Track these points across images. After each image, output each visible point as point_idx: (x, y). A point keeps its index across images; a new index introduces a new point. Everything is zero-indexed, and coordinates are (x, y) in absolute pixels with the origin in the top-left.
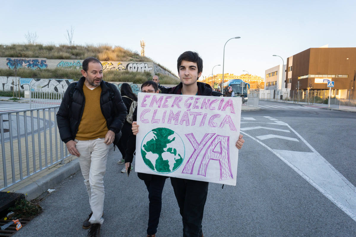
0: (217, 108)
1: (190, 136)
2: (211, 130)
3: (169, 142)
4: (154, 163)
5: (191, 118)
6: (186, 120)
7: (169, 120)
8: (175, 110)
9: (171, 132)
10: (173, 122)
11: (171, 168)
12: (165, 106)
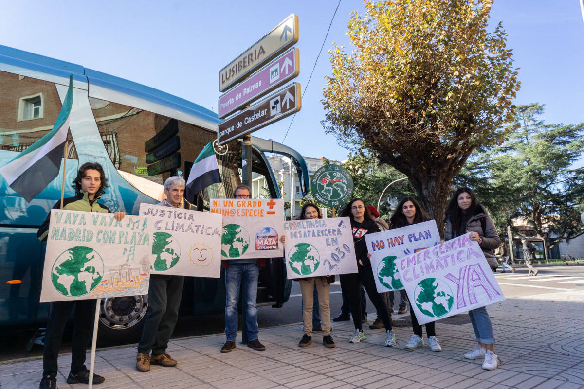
0: (458, 246)
1: (449, 276)
2: (463, 264)
3: (435, 288)
4: (431, 311)
5: (443, 262)
6: (439, 265)
7: (427, 271)
8: (428, 261)
9: (433, 280)
10: (430, 271)
11: (447, 309)
12: (419, 262)
